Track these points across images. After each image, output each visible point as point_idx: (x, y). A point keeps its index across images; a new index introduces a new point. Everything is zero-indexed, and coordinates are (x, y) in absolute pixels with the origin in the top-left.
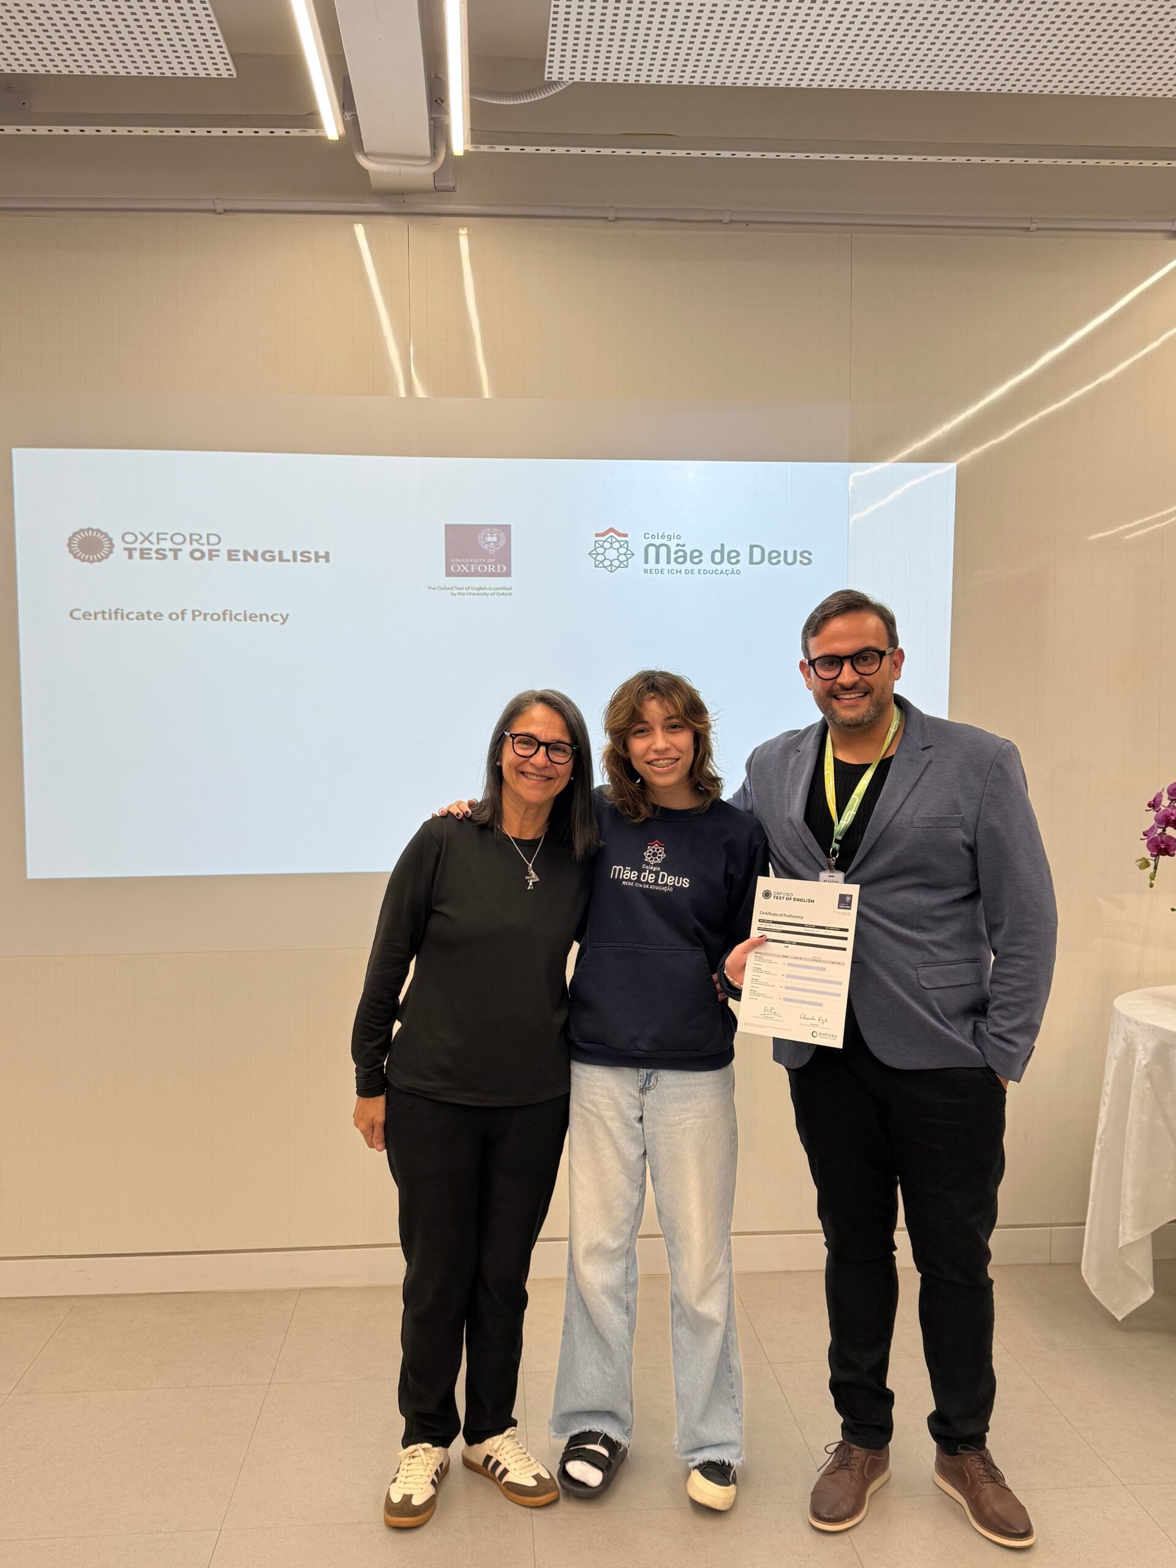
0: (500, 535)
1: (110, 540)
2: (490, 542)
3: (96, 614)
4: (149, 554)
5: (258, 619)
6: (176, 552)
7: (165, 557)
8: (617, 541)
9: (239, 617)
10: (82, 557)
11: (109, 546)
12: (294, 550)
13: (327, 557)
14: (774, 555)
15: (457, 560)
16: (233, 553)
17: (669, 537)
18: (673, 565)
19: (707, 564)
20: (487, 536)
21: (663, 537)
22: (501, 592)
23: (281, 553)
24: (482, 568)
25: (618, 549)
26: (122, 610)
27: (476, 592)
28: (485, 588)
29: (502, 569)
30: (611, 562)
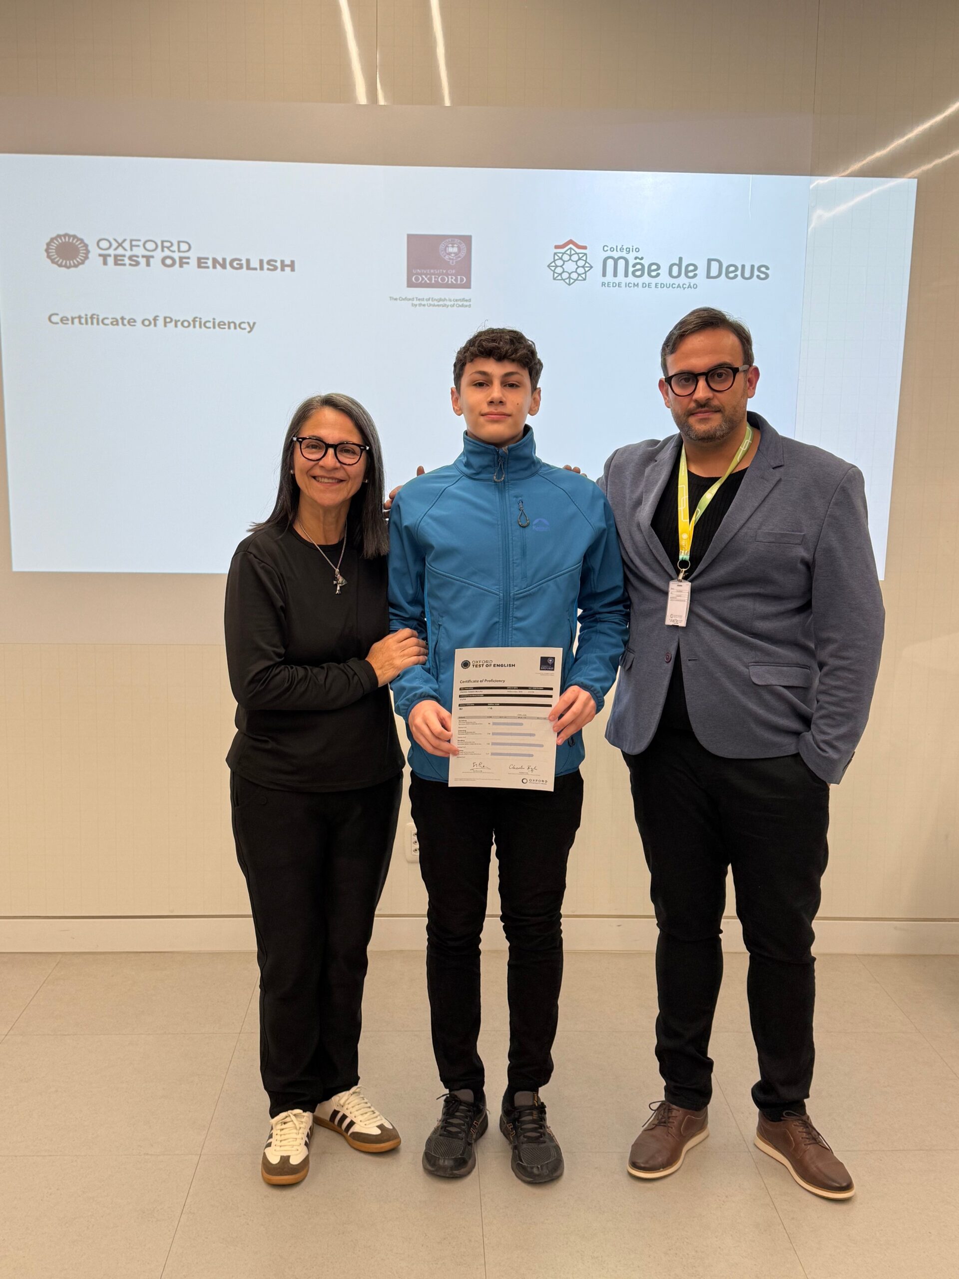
0: (460, 246)
1: (86, 246)
2: (451, 253)
3: (73, 319)
4: (123, 260)
5: (226, 327)
6: (148, 258)
7: (138, 263)
8: (576, 253)
9: (208, 325)
10: (59, 262)
11: (84, 252)
12: (262, 258)
13: (292, 266)
14: (732, 269)
15: (418, 270)
16: (202, 261)
17: (628, 250)
18: (631, 279)
19: (664, 277)
20: (448, 247)
21: (622, 250)
22: (461, 303)
23: (248, 261)
24: (443, 279)
25: (577, 262)
26: (98, 315)
27: (436, 303)
28: (445, 300)
29: (462, 280)
30: (570, 274)
